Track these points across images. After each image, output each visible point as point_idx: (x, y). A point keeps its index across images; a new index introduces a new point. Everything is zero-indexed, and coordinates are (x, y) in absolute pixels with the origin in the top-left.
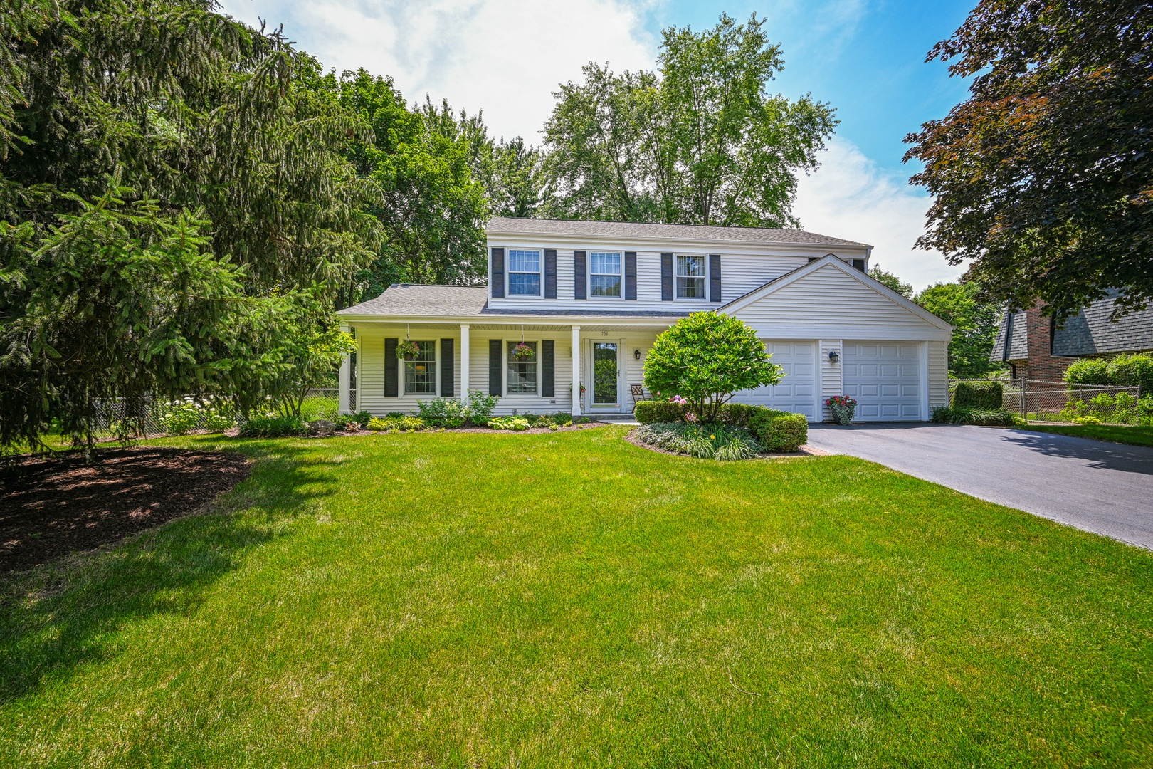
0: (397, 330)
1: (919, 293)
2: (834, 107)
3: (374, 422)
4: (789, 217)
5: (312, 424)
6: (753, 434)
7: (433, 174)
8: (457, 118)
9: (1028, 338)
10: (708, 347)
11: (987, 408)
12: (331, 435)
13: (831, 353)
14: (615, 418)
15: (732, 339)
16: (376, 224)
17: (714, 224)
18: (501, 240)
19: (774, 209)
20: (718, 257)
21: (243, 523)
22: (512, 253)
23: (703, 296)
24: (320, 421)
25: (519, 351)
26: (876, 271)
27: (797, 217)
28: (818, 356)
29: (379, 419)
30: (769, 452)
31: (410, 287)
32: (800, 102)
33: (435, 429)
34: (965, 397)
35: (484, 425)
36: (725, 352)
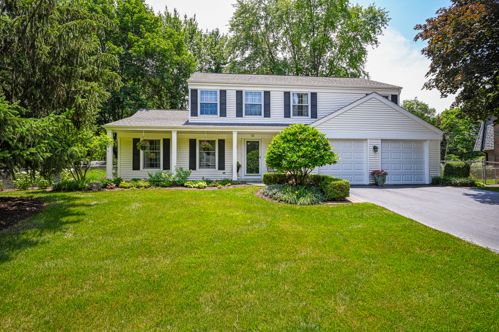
0: (140, 134)
1: (440, 113)
2: (388, 11)
3: (123, 183)
4: (363, 72)
5: (90, 184)
6: (322, 191)
7: (164, 49)
8: (182, 19)
9: (494, 138)
10: (298, 144)
11: (460, 177)
12: (99, 190)
13: (375, 146)
14: (256, 182)
15: (311, 139)
16: (117, 77)
17: (322, 75)
18: (196, 85)
19: (355, 67)
20: (316, 94)
21: (24, 237)
22: (202, 92)
23: (307, 115)
24: (94, 183)
25: (203, 145)
26: (415, 101)
27: (368, 72)
28: (367, 148)
29: (126, 182)
30: (328, 201)
31: (150, 111)
32: (369, 8)
33: (156, 187)
34: (450, 171)
35: (182, 185)
36: (307, 146)
